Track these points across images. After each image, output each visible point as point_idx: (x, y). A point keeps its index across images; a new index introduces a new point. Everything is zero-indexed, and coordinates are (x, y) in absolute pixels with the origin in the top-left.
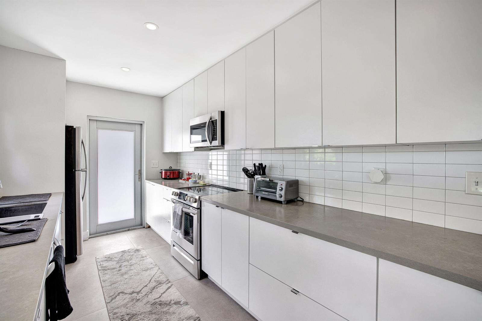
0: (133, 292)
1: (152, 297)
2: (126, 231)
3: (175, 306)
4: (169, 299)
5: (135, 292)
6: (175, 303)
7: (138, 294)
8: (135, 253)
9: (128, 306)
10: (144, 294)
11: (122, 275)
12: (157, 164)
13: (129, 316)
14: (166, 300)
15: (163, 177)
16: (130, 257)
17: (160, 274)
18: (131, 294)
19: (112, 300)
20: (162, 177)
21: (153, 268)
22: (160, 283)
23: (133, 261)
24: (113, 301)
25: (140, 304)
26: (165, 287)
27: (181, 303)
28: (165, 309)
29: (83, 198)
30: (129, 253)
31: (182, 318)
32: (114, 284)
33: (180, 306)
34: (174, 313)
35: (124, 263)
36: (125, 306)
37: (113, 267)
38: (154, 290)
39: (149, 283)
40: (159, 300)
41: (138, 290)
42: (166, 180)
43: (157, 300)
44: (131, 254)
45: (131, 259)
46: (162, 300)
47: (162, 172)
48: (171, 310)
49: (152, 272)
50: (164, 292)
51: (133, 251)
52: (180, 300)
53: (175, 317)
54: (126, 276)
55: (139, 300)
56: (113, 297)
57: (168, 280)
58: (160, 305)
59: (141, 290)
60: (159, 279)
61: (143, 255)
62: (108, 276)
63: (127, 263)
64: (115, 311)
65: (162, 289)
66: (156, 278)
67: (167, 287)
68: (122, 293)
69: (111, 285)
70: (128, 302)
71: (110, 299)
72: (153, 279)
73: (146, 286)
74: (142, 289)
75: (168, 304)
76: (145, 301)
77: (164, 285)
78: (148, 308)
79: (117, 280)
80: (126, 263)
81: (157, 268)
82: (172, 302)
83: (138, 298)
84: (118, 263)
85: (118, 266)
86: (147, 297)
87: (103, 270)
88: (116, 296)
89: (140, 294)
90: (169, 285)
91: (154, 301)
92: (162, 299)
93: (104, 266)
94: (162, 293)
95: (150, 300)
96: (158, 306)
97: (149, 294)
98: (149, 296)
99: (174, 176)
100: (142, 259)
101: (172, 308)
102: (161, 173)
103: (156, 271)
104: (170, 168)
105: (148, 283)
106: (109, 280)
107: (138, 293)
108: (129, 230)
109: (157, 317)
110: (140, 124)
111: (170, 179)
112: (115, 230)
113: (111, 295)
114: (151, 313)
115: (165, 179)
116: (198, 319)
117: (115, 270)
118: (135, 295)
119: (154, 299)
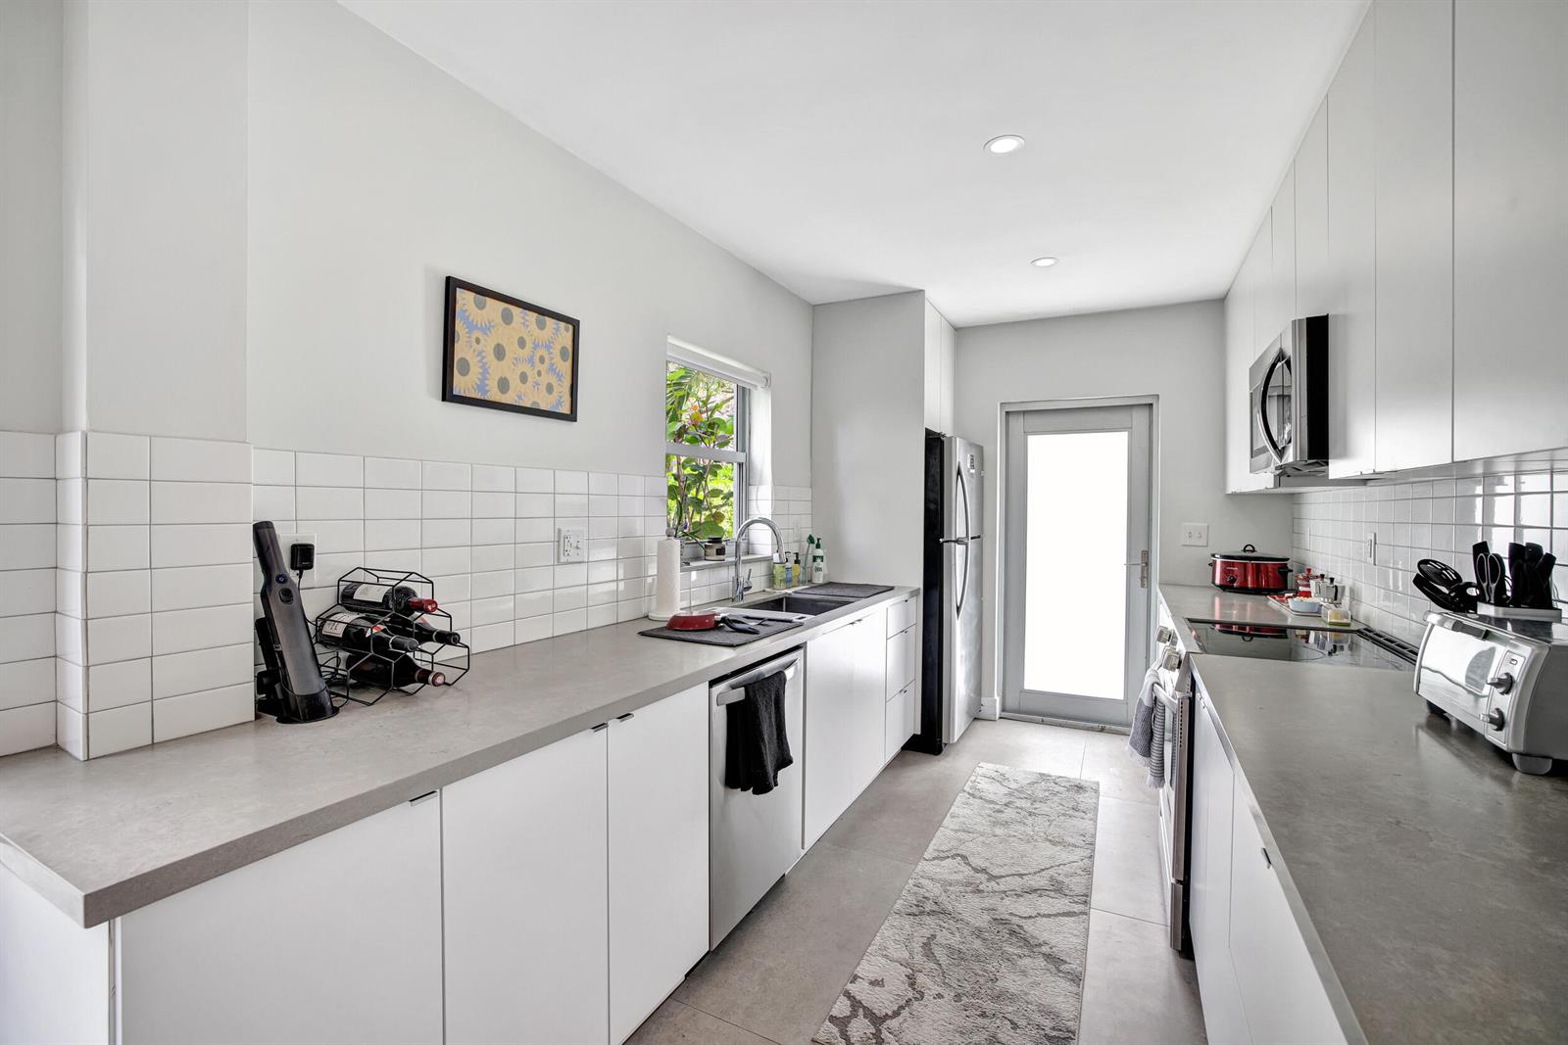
0: (984, 871)
1: (1009, 907)
2: (1092, 729)
3: (1041, 962)
4: (1044, 936)
5: (987, 873)
6: (1048, 957)
7: (988, 880)
8: (1068, 790)
9: (948, 888)
10: (1002, 887)
11: (995, 824)
12: (1204, 536)
13: (935, 908)
14: (1034, 935)
15: (1218, 582)
16: (1047, 794)
17: (1079, 872)
18: (976, 870)
19: (934, 859)
20: (1213, 582)
21: (1075, 846)
22: (1059, 891)
23: (1044, 808)
24: (936, 862)
25: (975, 901)
26: (1061, 904)
27: (1062, 968)
28: (1010, 950)
29: (958, 609)
30: (1053, 785)
31: (1030, 998)
32: (964, 831)
33: (1053, 969)
34: (1024, 973)
35: (1023, 801)
36: (946, 884)
37: (992, 797)
38: (1030, 896)
39: (1035, 873)
40: (1021, 922)
41: (996, 872)
42: (1228, 593)
43: (1015, 920)
44: (1057, 788)
45: (1043, 801)
46: (1025, 927)
47: (1215, 562)
48: (1027, 961)
49: (1064, 856)
50: (1049, 916)
51: (1067, 785)
52: (1068, 960)
53: (1018, 983)
54: (999, 831)
55: (980, 891)
56: (942, 855)
57: (1087, 896)
58: (1010, 934)
59: (1002, 877)
60: (1066, 880)
61: (1082, 807)
62: (967, 811)
63: (1029, 804)
64: (922, 881)
65: (1046, 905)
66: (1060, 872)
67: (1067, 909)
68: (964, 857)
69: (956, 831)
70: (958, 882)
71: (935, 854)
72: (1051, 872)
73: (1021, 875)
74: (1008, 876)
75: (1030, 945)
76: (988, 902)
77: (1066, 901)
78: (983, 921)
79: (976, 827)
80: (1026, 804)
81: (1088, 853)
82: (1045, 949)
83: (981, 887)
84: (1011, 794)
85: (1005, 800)
86: (1002, 899)
87: (969, 793)
88: (948, 857)
89: (993, 883)
90: (1077, 908)
91: (1007, 917)
92: (1028, 926)
93: (979, 786)
94: (1042, 912)
95: (1002, 909)
96: (1005, 932)
97: (1011, 895)
98: (1007, 901)
99: (1257, 580)
100: (1071, 812)
101: (1030, 959)
102: (1213, 565)
103: (1076, 858)
104: (1245, 550)
105: (1032, 871)
106: (962, 819)
107: (992, 878)
108: (1102, 730)
109: (983, 950)
110: (1146, 405)
111: (1243, 590)
112: (1065, 718)
113: (943, 848)
114: (978, 933)
115: (1226, 587)
116: (1067, 1035)
117: (992, 806)
118: (983, 877)
119: (1011, 914)
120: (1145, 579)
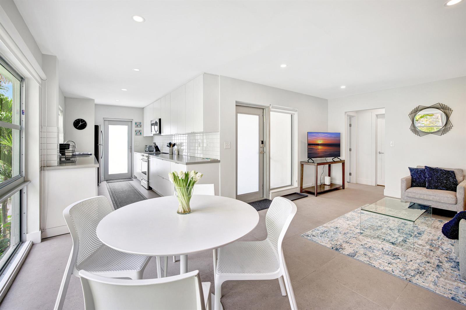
120: (131, 151)
